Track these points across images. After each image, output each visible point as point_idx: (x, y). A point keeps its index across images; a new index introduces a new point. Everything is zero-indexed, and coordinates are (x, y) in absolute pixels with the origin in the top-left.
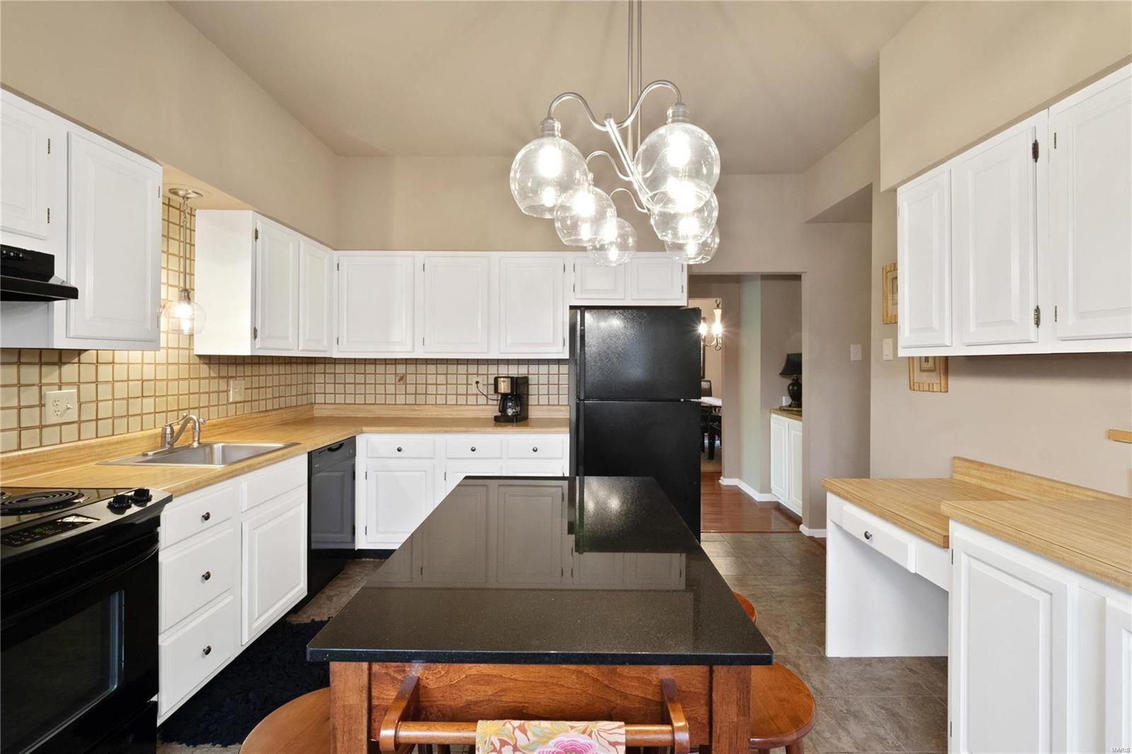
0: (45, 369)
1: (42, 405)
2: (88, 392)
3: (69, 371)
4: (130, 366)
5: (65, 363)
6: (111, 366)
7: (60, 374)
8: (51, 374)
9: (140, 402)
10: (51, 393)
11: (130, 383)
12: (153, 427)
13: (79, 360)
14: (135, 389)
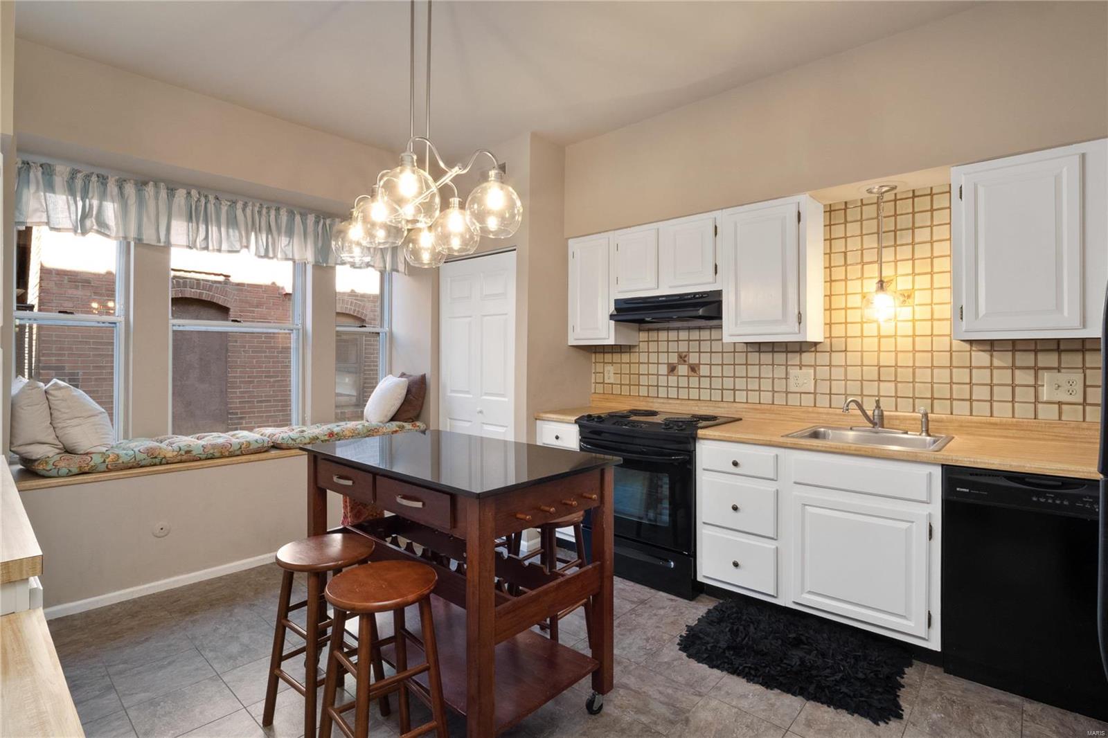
0: (789, 355)
1: (787, 378)
2: (823, 372)
3: (808, 358)
4: (864, 353)
5: (804, 352)
6: (844, 353)
7: (801, 359)
8: (794, 359)
9: (877, 385)
10: (794, 372)
11: (864, 368)
12: (894, 409)
13: (816, 349)
14: (871, 373)
